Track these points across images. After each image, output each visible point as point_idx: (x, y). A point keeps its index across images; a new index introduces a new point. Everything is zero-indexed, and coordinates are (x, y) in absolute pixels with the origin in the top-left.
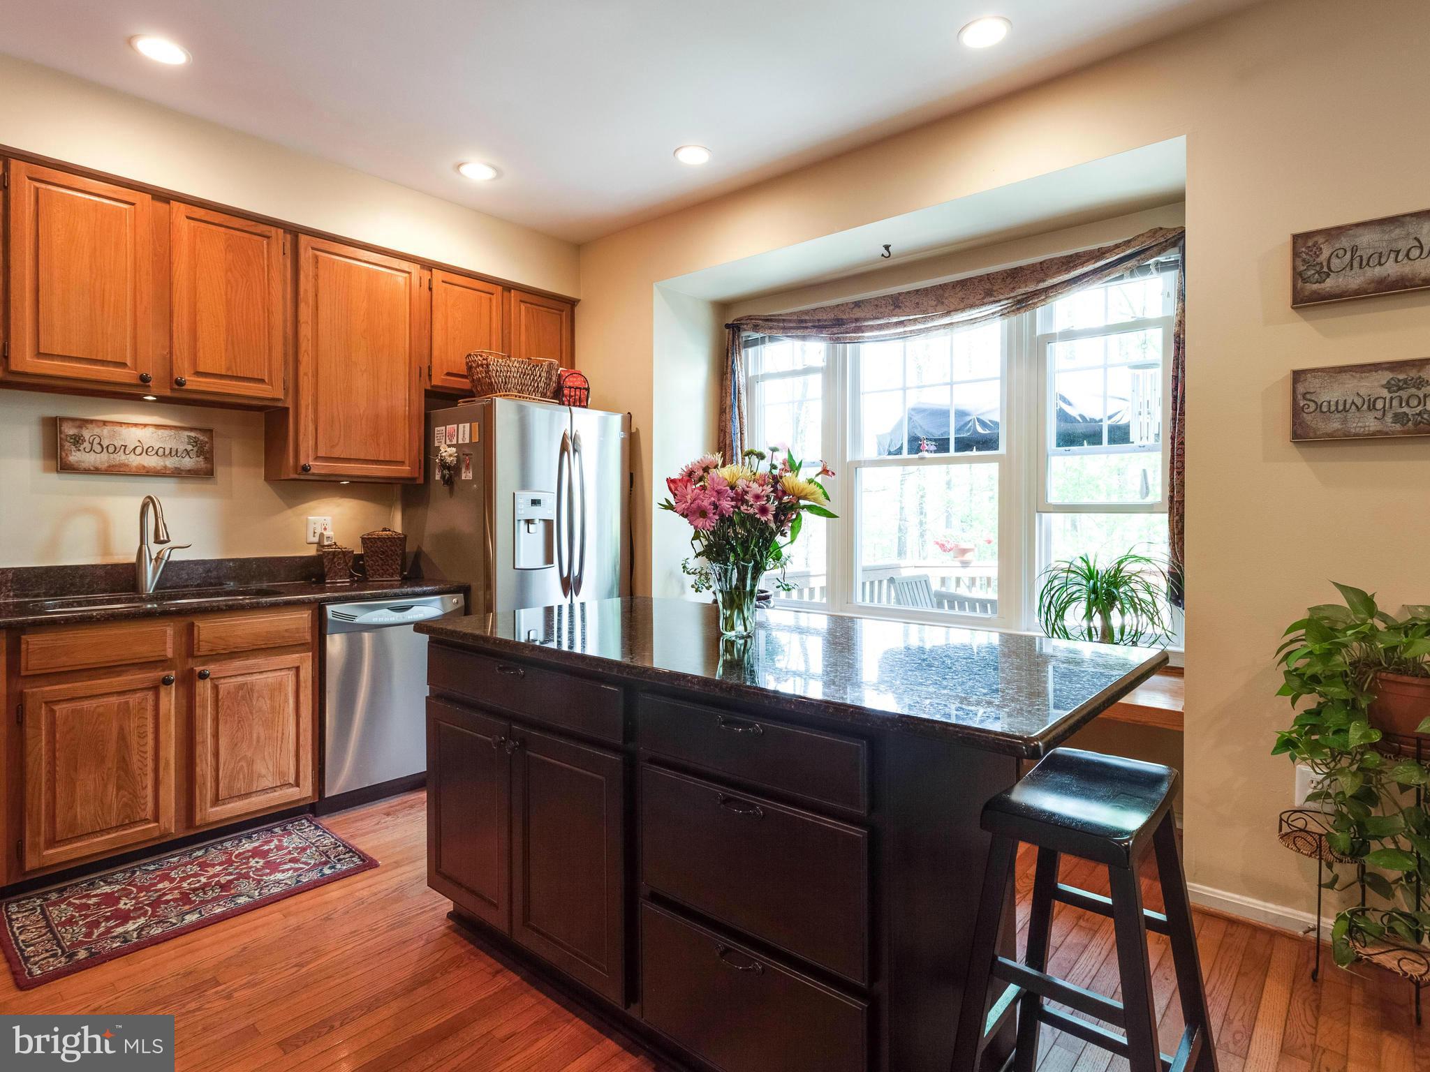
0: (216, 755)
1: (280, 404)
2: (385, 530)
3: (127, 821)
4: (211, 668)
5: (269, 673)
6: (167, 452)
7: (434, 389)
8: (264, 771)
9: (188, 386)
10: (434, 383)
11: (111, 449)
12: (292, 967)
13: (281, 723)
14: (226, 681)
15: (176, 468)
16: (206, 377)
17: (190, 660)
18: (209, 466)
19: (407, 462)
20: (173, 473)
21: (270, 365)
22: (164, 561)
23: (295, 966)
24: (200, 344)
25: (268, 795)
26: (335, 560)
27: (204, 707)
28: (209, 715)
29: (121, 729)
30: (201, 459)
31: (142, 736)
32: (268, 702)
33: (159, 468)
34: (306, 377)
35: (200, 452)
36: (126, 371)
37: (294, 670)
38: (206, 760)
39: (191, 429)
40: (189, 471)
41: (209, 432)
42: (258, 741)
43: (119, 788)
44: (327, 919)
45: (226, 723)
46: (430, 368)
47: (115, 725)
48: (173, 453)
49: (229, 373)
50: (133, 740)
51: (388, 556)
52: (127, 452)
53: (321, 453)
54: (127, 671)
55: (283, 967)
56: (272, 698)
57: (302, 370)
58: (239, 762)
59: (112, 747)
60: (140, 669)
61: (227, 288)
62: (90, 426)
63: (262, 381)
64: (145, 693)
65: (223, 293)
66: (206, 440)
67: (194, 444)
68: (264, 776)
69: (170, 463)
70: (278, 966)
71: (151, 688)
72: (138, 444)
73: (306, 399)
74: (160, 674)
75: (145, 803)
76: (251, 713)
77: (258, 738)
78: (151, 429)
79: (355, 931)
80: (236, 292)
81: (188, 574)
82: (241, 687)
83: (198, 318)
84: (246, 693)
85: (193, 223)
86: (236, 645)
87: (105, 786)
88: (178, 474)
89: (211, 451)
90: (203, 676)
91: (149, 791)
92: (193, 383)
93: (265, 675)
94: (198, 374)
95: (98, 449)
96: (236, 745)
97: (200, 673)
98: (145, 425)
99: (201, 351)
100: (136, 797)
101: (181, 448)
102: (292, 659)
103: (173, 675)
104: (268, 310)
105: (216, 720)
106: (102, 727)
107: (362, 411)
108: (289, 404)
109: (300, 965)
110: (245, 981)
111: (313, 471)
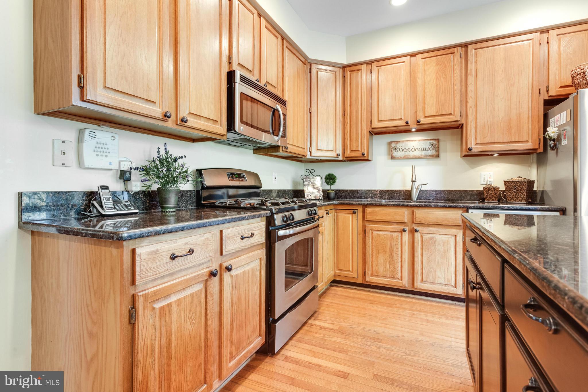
0: (422, 263)
1: (459, 123)
2: (519, 177)
3: (392, 277)
4: (419, 229)
5: (443, 235)
6: (422, 149)
7: (550, 98)
8: (440, 276)
9: (422, 122)
10: (550, 94)
11: (405, 150)
12: (404, 353)
13: (448, 258)
14: (426, 235)
15: (425, 155)
16: (429, 118)
17: (413, 224)
18: (437, 153)
19: (530, 141)
20: (424, 157)
21: (454, 106)
22: (419, 189)
23: (405, 353)
24: (426, 105)
25: (442, 287)
26: (490, 191)
27: (418, 244)
28: (419, 247)
29: (391, 244)
30: (434, 151)
31: (397, 248)
32: (442, 247)
33: (420, 156)
34: (471, 109)
35: (434, 148)
36: (403, 121)
37: (454, 236)
38: (418, 264)
39: (431, 140)
40: (430, 156)
41: (437, 140)
42: (438, 263)
43: (390, 264)
44: (432, 345)
45: (425, 251)
46: (547, 87)
47: (389, 242)
48: (424, 149)
49: (437, 114)
50: (394, 249)
51: (518, 190)
52: (410, 151)
53: (479, 141)
54: (393, 224)
55: (401, 351)
56: (444, 246)
57: (469, 105)
58: (430, 269)
59: (388, 249)
60: (397, 224)
61: (436, 80)
62: (399, 143)
63: (451, 114)
64: (398, 233)
65: (435, 83)
66: (436, 143)
67: (432, 145)
68: (440, 278)
69: (423, 153)
70: (400, 349)
71: (400, 232)
72: (413, 147)
73: (471, 118)
74: (403, 227)
75: (398, 272)
76: (435, 250)
77: (438, 261)
78: (417, 142)
79: (437, 356)
80: (440, 81)
81: (429, 195)
82: (431, 238)
83: (425, 95)
84: (433, 242)
85: (424, 60)
86: (429, 221)
87: (386, 262)
88: (426, 157)
89: (438, 147)
90: (416, 231)
91: (399, 268)
92: (423, 121)
93: (441, 236)
94: (426, 117)
95: (401, 150)
96: (429, 261)
97: (415, 229)
98: (415, 141)
99: (426, 108)
100: (395, 269)
101: (427, 147)
102: (453, 231)
103: (407, 228)
104: (454, 84)
105: (422, 249)
106: (385, 242)
107: (501, 119)
108: (463, 122)
109: (407, 354)
110: (387, 347)
111: (473, 150)
